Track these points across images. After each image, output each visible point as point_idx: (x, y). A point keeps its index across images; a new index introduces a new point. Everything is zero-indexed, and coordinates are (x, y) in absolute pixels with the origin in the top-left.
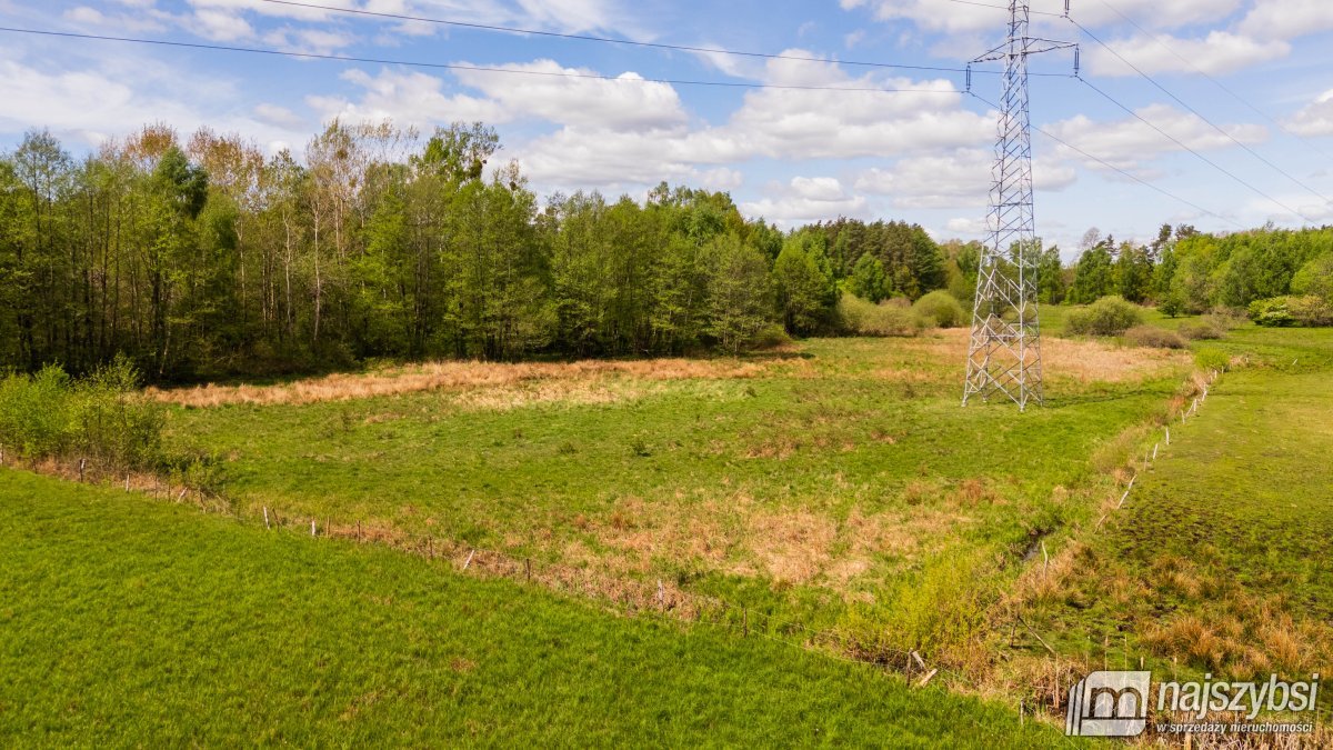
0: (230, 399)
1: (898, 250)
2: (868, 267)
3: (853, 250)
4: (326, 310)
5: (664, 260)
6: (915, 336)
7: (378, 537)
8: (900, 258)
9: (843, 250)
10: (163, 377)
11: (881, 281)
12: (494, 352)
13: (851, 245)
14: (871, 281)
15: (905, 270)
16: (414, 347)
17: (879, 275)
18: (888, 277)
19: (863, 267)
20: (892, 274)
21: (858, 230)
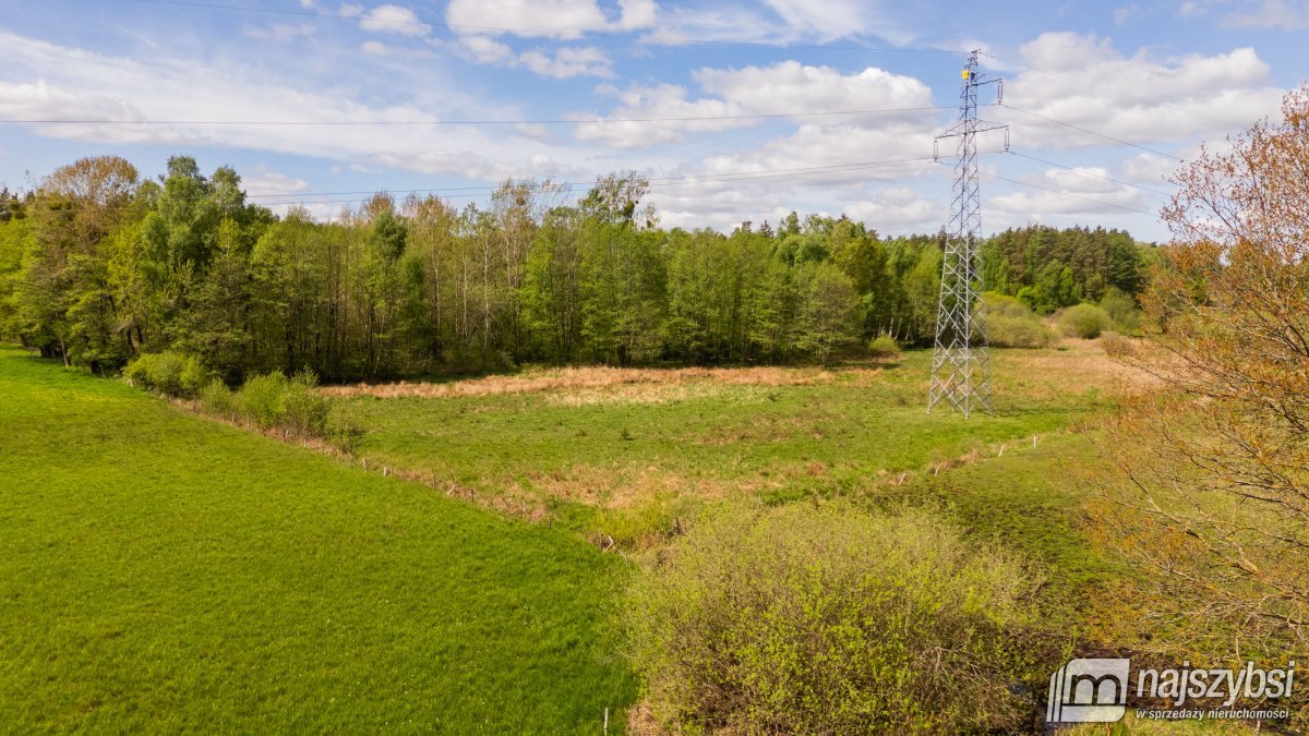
0: (406, 393)
1: (1090, 257)
2: (1054, 275)
3: (1043, 257)
4: (494, 326)
5: (764, 284)
6: (1041, 348)
7: (417, 477)
8: (1093, 264)
9: (1033, 257)
10: (376, 376)
11: (1070, 288)
12: (624, 360)
13: (1040, 252)
14: (1057, 288)
15: (1098, 277)
16: (564, 352)
17: (1067, 282)
18: (1077, 284)
19: (1049, 274)
20: (1084, 281)
21: (1049, 236)
